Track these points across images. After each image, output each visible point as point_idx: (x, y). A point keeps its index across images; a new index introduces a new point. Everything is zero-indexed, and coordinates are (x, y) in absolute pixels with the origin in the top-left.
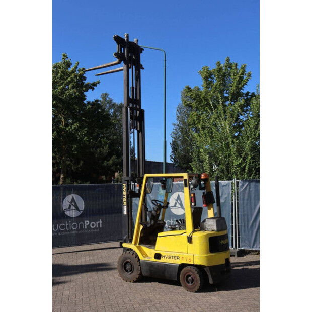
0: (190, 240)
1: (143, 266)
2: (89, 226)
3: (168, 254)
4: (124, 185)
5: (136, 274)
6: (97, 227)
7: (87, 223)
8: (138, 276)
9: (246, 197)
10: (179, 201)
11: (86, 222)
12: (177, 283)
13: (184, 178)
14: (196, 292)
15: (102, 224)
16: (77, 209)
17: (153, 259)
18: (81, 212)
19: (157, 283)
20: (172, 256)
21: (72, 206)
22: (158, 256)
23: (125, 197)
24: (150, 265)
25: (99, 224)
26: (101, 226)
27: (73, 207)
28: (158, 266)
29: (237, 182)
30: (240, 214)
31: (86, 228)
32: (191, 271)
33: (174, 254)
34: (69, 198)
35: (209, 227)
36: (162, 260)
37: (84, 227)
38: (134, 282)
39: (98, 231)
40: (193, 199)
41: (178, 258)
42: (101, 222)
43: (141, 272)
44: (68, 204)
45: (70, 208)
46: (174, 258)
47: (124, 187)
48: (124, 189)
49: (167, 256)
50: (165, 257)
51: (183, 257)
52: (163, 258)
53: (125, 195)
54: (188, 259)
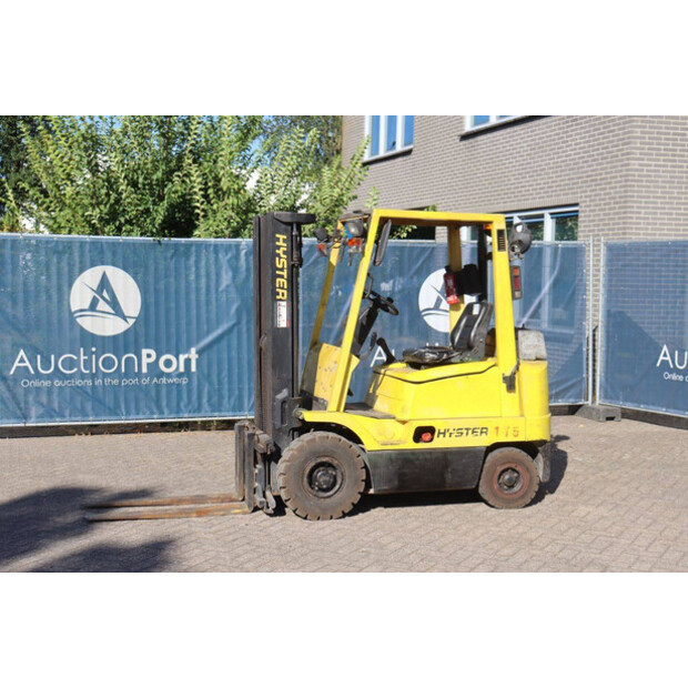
0: (510, 383)
3: (452, 425)
4: (281, 237)
17: (411, 445)
20: (467, 429)
22: (422, 433)
23: (285, 273)
24: (403, 460)
33: (472, 424)
36: (439, 443)
41: (484, 431)
46: (473, 432)
47: (280, 243)
48: (280, 252)
49: (451, 431)
50: (447, 434)
51: (497, 428)
52: (441, 436)
53: (282, 270)
54: (510, 432)
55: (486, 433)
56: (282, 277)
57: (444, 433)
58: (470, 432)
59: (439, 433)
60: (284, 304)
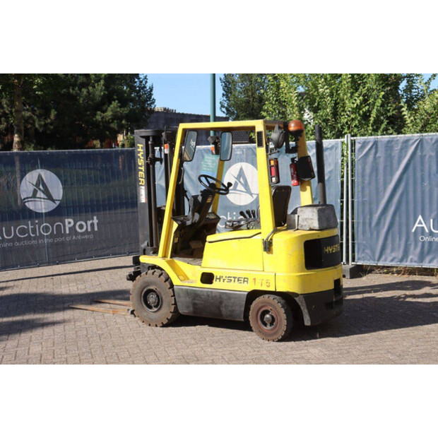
0: (268, 246)
1: (179, 297)
2: (73, 229)
3: (225, 273)
4: (140, 146)
5: (166, 312)
6: (89, 230)
7: (69, 223)
8: (171, 314)
9: (368, 171)
10: (241, 180)
11: (67, 221)
12: (244, 326)
13: (257, 130)
14: (279, 341)
15: (97, 223)
16: (50, 197)
17: (199, 284)
18: (58, 203)
19: (206, 327)
20: (235, 278)
21: (39, 192)
22: (207, 278)
23: (143, 168)
24: (193, 294)
25: (92, 225)
26: (96, 229)
27: (40, 194)
28: (208, 296)
29: (352, 140)
30: (356, 200)
31: (67, 232)
32: (270, 304)
33: (238, 274)
34: (32, 177)
35: (305, 223)
36: (216, 285)
37: (65, 229)
38: (164, 326)
39: (92, 237)
40: (273, 169)
41: (246, 280)
42: (96, 221)
43: (176, 309)
44: (32, 188)
45: (34, 195)
46: (238, 280)
47: (140, 150)
48: (140, 155)
49: (224, 278)
50: (222, 280)
51: (255, 279)
52: (218, 280)
53: (141, 166)
54: (264, 282)
55: (247, 281)
56: (141, 171)
57: (220, 279)
58: (236, 280)
59: (217, 279)
60: (143, 187)
